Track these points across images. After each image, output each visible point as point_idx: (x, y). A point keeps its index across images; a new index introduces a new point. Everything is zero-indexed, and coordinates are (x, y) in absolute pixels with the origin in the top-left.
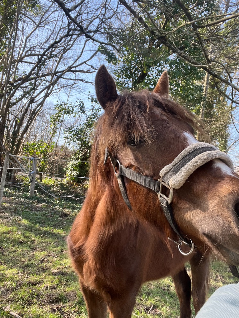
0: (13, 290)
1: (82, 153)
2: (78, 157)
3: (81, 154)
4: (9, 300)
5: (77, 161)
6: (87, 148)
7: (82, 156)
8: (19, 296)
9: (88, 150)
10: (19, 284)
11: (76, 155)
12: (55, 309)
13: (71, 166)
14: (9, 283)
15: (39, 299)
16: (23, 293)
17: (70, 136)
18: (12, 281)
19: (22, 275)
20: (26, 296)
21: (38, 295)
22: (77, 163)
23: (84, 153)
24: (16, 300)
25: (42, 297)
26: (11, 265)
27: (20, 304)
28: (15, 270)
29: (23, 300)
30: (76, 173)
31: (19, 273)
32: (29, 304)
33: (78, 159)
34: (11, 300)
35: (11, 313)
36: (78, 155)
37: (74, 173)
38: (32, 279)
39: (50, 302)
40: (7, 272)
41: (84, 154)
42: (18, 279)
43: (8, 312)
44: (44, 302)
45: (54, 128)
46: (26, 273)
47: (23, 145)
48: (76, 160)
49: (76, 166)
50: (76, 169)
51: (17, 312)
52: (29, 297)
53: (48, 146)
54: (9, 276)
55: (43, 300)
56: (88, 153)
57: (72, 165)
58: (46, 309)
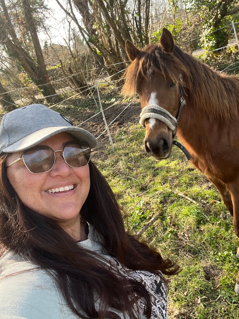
0: (177, 177)
1: (213, 17)
2: (210, 23)
3: (212, 19)
4: (176, 185)
5: (210, 30)
6: (216, 8)
7: (213, 20)
8: (182, 181)
9: (219, 10)
10: (181, 172)
11: (207, 22)
12: (210, 186)
13: (205, 38)
14: (173, 173)
15: (198, 180)
16: (185, 178)
17: (193, 5)
18: (175, 171)
19: (182, 164)
20: (187, 180)
21: (196, 178)
22: (210, 32)
23: (214, 16)
24: (181, 184)
25: (199, 178)
26: (173, 158)
27: (184, 187)
28: (175, 162)
29: (186, 183)
30: (213, 43)
31: (179, 163)
32: (191, 185)
33: (210, 26)
34: (177, 185)
35: (179, 194)
36: (209, 20)
37: (211, 44)
38: (190, 166)
39: (207, 181)
40: (170, 165)
41: (215, 18)
42: (179, 168)
43: (177, 194)
44: (202, 182)
45: (174, 4)
46: (184, 162)
47: (151, 39)
48: (208, 28)
49: (211, 35)
50: (212, 38)
51: (182, 193)
52: (190, 180)
53: (174, 26)
54: (173, 167)
55: (201, 181)
56: (219, 14)
57: (206, 36)
58: (204, 187)
